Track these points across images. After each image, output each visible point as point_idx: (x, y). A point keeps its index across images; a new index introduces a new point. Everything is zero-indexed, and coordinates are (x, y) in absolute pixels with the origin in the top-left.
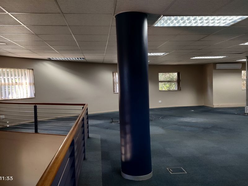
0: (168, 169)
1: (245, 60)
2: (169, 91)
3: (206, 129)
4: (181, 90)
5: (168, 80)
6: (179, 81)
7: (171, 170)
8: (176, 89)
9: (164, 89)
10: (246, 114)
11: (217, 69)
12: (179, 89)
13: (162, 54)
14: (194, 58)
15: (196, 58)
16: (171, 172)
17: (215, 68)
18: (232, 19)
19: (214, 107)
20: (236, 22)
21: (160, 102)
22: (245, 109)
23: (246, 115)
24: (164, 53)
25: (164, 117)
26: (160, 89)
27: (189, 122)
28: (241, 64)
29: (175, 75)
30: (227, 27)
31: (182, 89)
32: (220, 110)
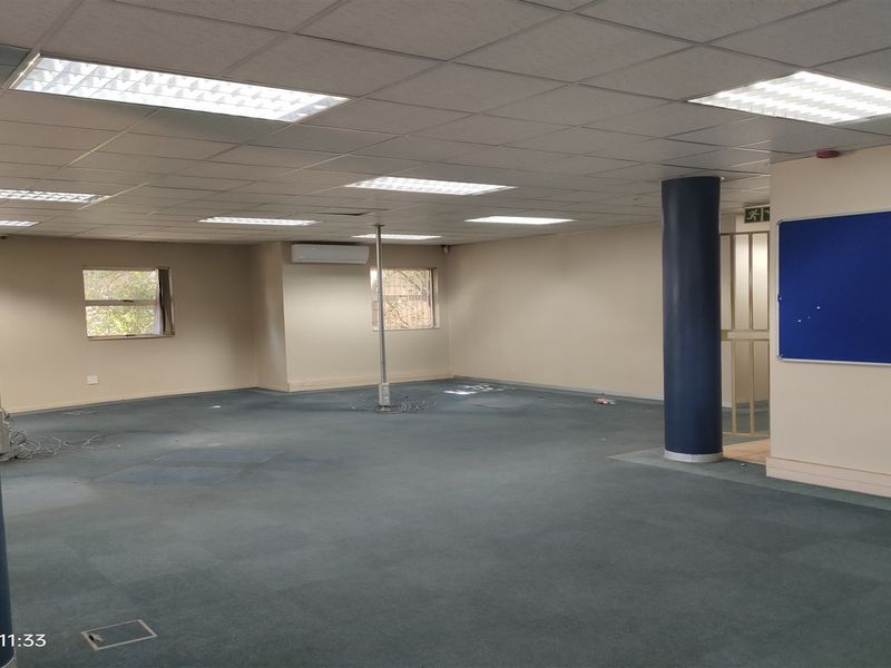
0: (86, 636)
1: (374, 236)
2: (130, 337)
3: (251, 469)
4: (174, 334)
5: (126, 297)
6: (164, 301)
7: (95, 636)
8: (157, 330)
9: (114, 332)
10: (381, 407)
11: (294, 261)
12: (168, 329)
13: (83, 198)
14: (210, 220)
15: (218, 220)
16: (94, 646)
17: (288, 258)
18: (297, 101)
19: (292, 390)
20: (314, 112)
21: (92, 379)
22: (380, 390)
23: (383, 409)
24: (89, 196)
25: (104, 436)
26: (91, 332)
27: (196, 450)
28: (367, 248)
29: (152, 277)
30: (289, 124)
31: (176, 330)
32: (308, 401)
